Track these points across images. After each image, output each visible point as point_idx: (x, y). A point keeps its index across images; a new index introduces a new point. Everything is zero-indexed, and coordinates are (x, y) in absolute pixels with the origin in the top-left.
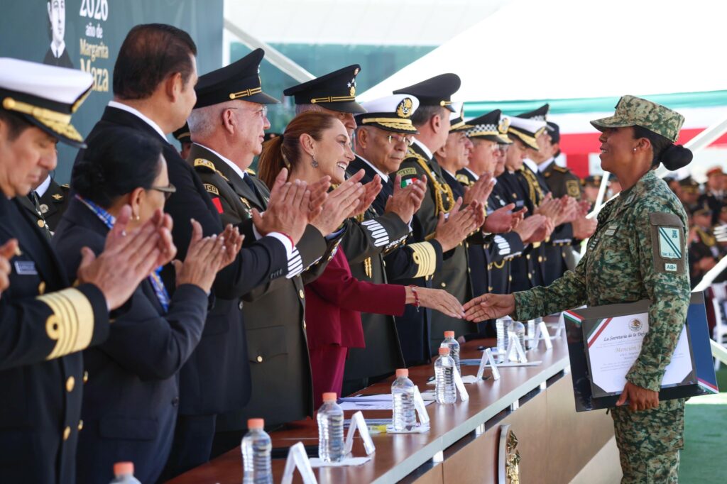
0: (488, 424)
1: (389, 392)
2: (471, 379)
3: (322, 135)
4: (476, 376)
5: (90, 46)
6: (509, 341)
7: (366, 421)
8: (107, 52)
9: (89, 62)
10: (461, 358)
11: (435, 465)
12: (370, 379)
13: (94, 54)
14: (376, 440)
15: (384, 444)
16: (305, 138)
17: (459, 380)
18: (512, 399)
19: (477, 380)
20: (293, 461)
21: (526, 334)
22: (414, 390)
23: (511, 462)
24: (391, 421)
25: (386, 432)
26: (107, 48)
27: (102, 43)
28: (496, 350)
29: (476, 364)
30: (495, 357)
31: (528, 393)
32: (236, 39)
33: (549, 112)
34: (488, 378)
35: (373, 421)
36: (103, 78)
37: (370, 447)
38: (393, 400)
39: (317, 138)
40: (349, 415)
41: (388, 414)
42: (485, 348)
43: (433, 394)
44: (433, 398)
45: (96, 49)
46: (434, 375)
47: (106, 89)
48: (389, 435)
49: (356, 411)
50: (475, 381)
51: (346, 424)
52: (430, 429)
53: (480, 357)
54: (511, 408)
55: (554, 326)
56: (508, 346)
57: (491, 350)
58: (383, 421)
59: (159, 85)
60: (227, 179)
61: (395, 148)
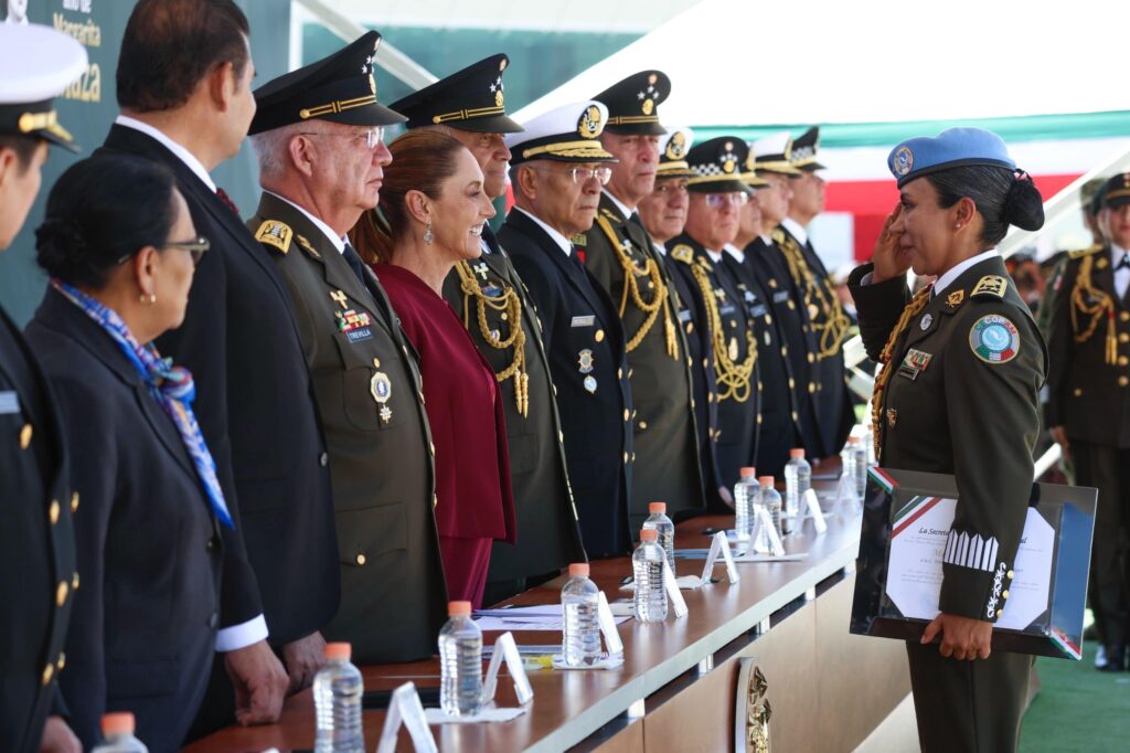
0: (719, 656)
1: (558, 601)
2: (692, 582)
3: (441, 189)
4: (700, 577)
5: (70, 26)
7: (519, 649)
8: (98, 37)
10: (676, 547)
11: (631, 722)
12: (528, 579)
14: (535, 681)
15: (548, 687)
16: (414, 197)
17: (672, 583)
18: (759, 614)
19: (702, 583)
20: (397, 712)
21: (784, 508)
22: (599, 598)
23: (756, 719)
24: (561, 649)
25: (551, 667)
26: (98, 29)
27: (89, 21)
28: (734, 534)
29: (702, 557)
30: (732, 546)
31: (785, 606)
32: (312, 18)
34: (720, 580)
35: (530, 649)
36: (92, 79)
37: (524, 691)
38: (564, 615)
39: (432, 194)
40: (490, 638)
41: (554, 638)
42: (716, 531)
43: (629, 605)
44: (629, 612)
45: (79, 31)
46: (632, 575)
47: (96, 97)
48: (557, 672)
49: (503, 632)
50: (698, 585)
51: (486, 654)
52: (624, 663)
53: (708, 545)
54: (758, 631)
55: (830, 496)
56: (754, 528)
57: (726, 534)
58: (545, 649)
59: (198, 84)
60: (318, 255)
61: (584, 191)
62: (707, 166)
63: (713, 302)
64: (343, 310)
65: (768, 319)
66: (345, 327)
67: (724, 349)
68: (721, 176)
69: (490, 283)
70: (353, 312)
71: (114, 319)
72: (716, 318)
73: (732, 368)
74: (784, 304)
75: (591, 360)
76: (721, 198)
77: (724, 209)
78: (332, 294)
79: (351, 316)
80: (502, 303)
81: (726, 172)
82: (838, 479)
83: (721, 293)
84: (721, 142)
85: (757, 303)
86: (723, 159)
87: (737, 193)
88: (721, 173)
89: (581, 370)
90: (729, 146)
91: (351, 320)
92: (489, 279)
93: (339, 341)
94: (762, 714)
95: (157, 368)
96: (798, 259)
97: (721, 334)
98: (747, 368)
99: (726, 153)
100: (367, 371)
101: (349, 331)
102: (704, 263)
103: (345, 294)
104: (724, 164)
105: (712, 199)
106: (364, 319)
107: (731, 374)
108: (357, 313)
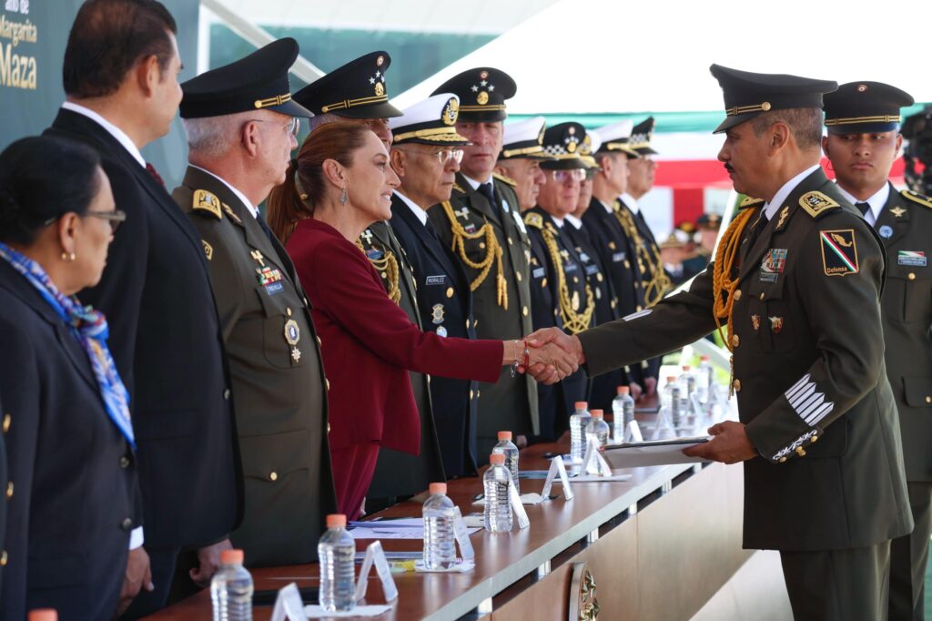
0: (556, 562)
1: (420, 515)
2: (533, 498)
3: (352, 158)
4: (540, 494)
5: (11, 25)
6: (588, 447)
7: (386, 555)
8: (35, 34)
9: (9, 47)
10: (519, 469)
11: (480, 617)
13: (17, 35)
14: (400, 582)
15: (411, 587)
16: (330, 165)
17: (516, 500)
18: (589, 527)
19: (540, 499)
20: (282, 609)
21: (612, 436)
23: (586, 614)
24: (421, 555)
25: (414, 570)
26: (34, 28)
27: (27, 21)
28: (569, 458)
29: (542, 477)
30: (568, 468)
31: (612, 519)
32: (217, 19)
33: (653, 129)
34: (557, 497)
35: (396, 555)
36: (29, 70)
37: (391, 592)
39: (346, 163)
40: (362, 545)
41: (416, 546)
42: (555, 455)
43: (481, 518)
44: (479, 524)
45: (19, 30)
46: (483, 492)
47: (33, 85)
48: (419, 575)
49: (373, 541)
50: (539, 501)
51: (359, 560)
52: (475, 567)
53: (547, 467)
54: (589, 540)
55: (650, 427)
56: (586, 453)
57: (563, 458)
58: (410, 555)
59: (127, 74)
60: (239, 220)
61: (445, 170)
62: (553, 147)
63: (559, 261)
64: (262, 268)
65: (600, 277)
66: (265, 282)
67: (568, 300)
68: (566, 156)
69: (373, 247)
70: (268, 269)
71: (37, 269)
72: (562, 275)
73: (575, 317)
74: (621, 263)
75: (443, 313)
76: (565, 174)
77: (568, 183)
78: (252, 253)
79: (267, 272)
80: (383, 264)
81: (569, 152)
82: (657, 412)
83: (565, 254)
84: (566, 126)
85: (590, 263)
86: (567, 141)
87: (578, 170)
88: (566, 153)
89: (434, 321)
90: (572, 131)
91: (268, 276)
92: (372, 244)
93: (260, 293)
94: (592, 611)
95: (75, 311)
96: (630, 225)
97: (566, 288)
98: (587, 317)
99: (569, 136)
100: (282, 318)
101: (268, 285)
102: (551, 228)
103: (262, 254)
104: (568, 145)
105: (557, 175)
106: (276, 274)
107: (574, 321)
108: (272, 270)
